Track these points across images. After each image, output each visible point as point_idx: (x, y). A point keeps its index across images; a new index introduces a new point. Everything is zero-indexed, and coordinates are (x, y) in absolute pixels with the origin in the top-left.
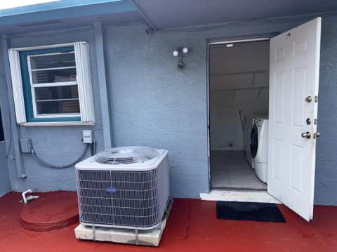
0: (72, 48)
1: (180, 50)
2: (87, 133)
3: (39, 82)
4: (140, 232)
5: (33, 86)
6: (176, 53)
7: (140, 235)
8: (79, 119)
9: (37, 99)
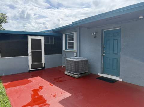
0: (73, 34)
1: (93, 33)
2: (75, 53)
3: (69, 41)
4: (74, 74)
5: (68, 42)
6: (92, 34)
7: (74, 75)
8: (73, 50)
9: (68, 45)
